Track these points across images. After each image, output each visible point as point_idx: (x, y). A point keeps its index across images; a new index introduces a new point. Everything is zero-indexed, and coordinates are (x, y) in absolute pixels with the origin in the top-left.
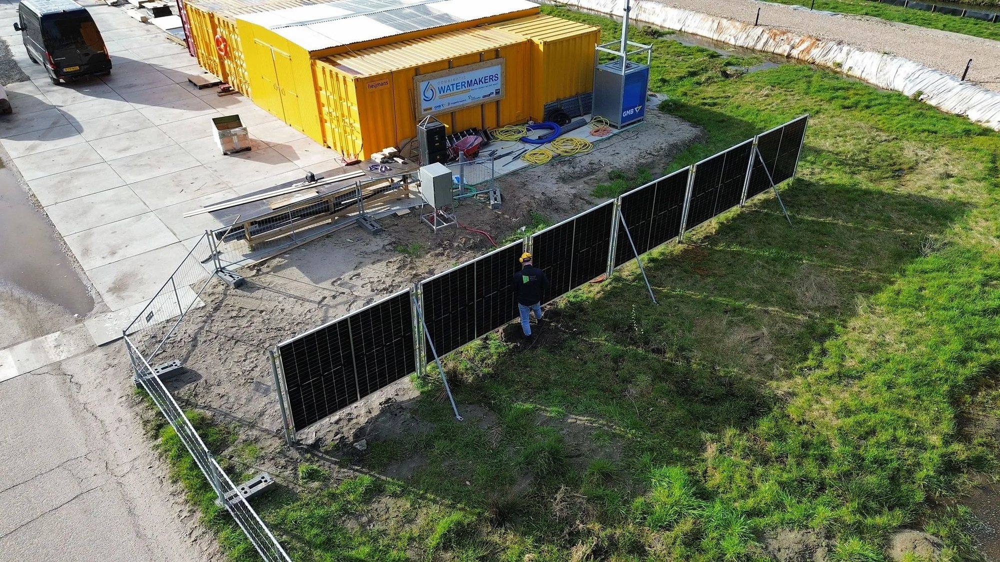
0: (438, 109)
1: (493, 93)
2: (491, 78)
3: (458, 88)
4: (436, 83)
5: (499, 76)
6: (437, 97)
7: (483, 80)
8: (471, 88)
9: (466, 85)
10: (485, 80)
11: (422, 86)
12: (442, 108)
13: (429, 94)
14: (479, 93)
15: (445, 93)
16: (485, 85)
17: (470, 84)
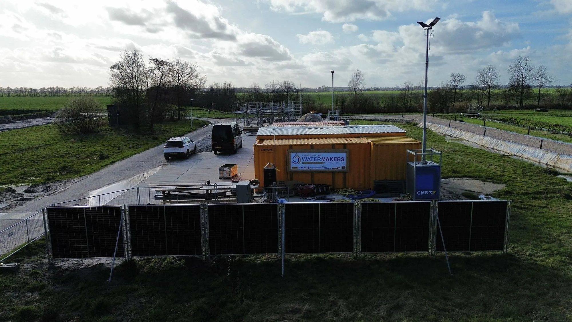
0: (301, 169)
1: (339, 168)
2: (339, 159)
3: (315, 160)
4: (301, 155)
5: (345, 159)
6: (301, 163)
7: (333, 159)
8: (324, 162)
9: (321, 160)
10: (334, 159)
11: (292, 155)
12: (304, 169)
13: (296, 160)
14: (330, 166)
15: (307, 161)
16: (334, 162)
17: (323, 159)
